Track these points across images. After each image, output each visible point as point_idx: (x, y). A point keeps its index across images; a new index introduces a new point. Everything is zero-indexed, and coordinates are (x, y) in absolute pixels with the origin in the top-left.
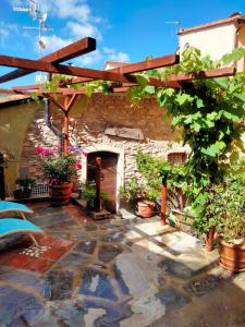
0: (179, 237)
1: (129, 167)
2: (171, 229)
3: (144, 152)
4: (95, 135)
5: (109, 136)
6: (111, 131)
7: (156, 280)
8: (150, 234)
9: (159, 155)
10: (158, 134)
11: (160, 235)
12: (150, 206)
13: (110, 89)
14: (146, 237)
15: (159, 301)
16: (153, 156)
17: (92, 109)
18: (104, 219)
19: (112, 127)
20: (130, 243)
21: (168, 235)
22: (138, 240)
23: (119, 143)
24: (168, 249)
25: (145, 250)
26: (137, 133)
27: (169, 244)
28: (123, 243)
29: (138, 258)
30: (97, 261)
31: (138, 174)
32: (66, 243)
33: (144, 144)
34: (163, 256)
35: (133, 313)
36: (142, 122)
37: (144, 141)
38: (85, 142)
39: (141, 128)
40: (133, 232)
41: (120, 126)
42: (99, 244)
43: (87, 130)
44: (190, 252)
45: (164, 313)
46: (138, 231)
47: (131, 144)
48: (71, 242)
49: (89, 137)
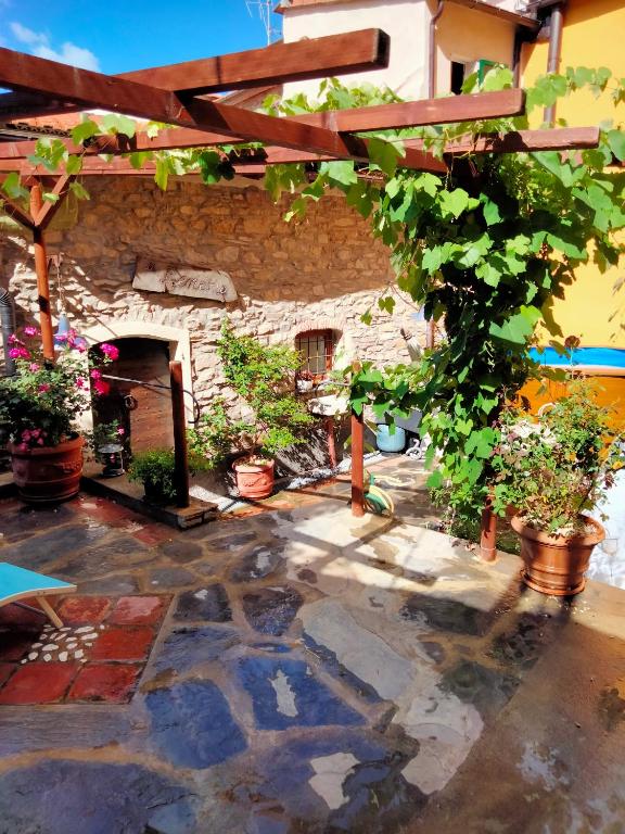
0: (409, 539)
1: (203, 376)
2: (382, 523)
3: (237, 334)
4: (106, 292)
5: (146, 294)
6: (151, 281)
7: (418, 651)
8: (342, 543)
9: (275, 338)
10: (269, 285)
11: (366, 540)
12: (266, 470)
13: (223, 168)
14: (336, 552)
15: (454, 698)
16: (262, 342)
17: (91, 219)
18: (205, 522)
19: (152, 268)
20: (307, 574)
21: (383, 538)
22: (322, 562)
23: (172, 312)
24: (402, 573)
25: (352, 584)
26: (218, 283)
27: (399, 560)
28: (291, 576)
29: (348, 608)
30: (254, 636)
31: (228, 393)
32: (142, 607)
33: (237, 313)
34: (401, 591)
35: (416, 743)
36: (229, 254)
37: (237, 304)
38: (79, 315)
39: (227, 268)
40: (299, 545)
41: (174, 266)
42: (232, 590)
43: (81, 281)
44: (454, 570)
45: (481, 725)
46: (309, 540)
47: (207, 314)
48: (156, 602)
49: (90, 300)
